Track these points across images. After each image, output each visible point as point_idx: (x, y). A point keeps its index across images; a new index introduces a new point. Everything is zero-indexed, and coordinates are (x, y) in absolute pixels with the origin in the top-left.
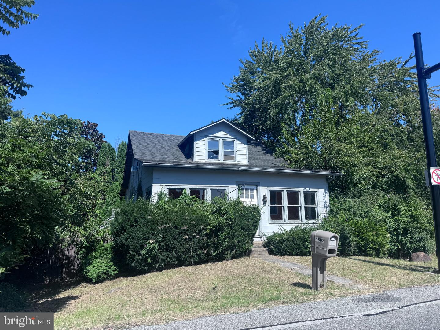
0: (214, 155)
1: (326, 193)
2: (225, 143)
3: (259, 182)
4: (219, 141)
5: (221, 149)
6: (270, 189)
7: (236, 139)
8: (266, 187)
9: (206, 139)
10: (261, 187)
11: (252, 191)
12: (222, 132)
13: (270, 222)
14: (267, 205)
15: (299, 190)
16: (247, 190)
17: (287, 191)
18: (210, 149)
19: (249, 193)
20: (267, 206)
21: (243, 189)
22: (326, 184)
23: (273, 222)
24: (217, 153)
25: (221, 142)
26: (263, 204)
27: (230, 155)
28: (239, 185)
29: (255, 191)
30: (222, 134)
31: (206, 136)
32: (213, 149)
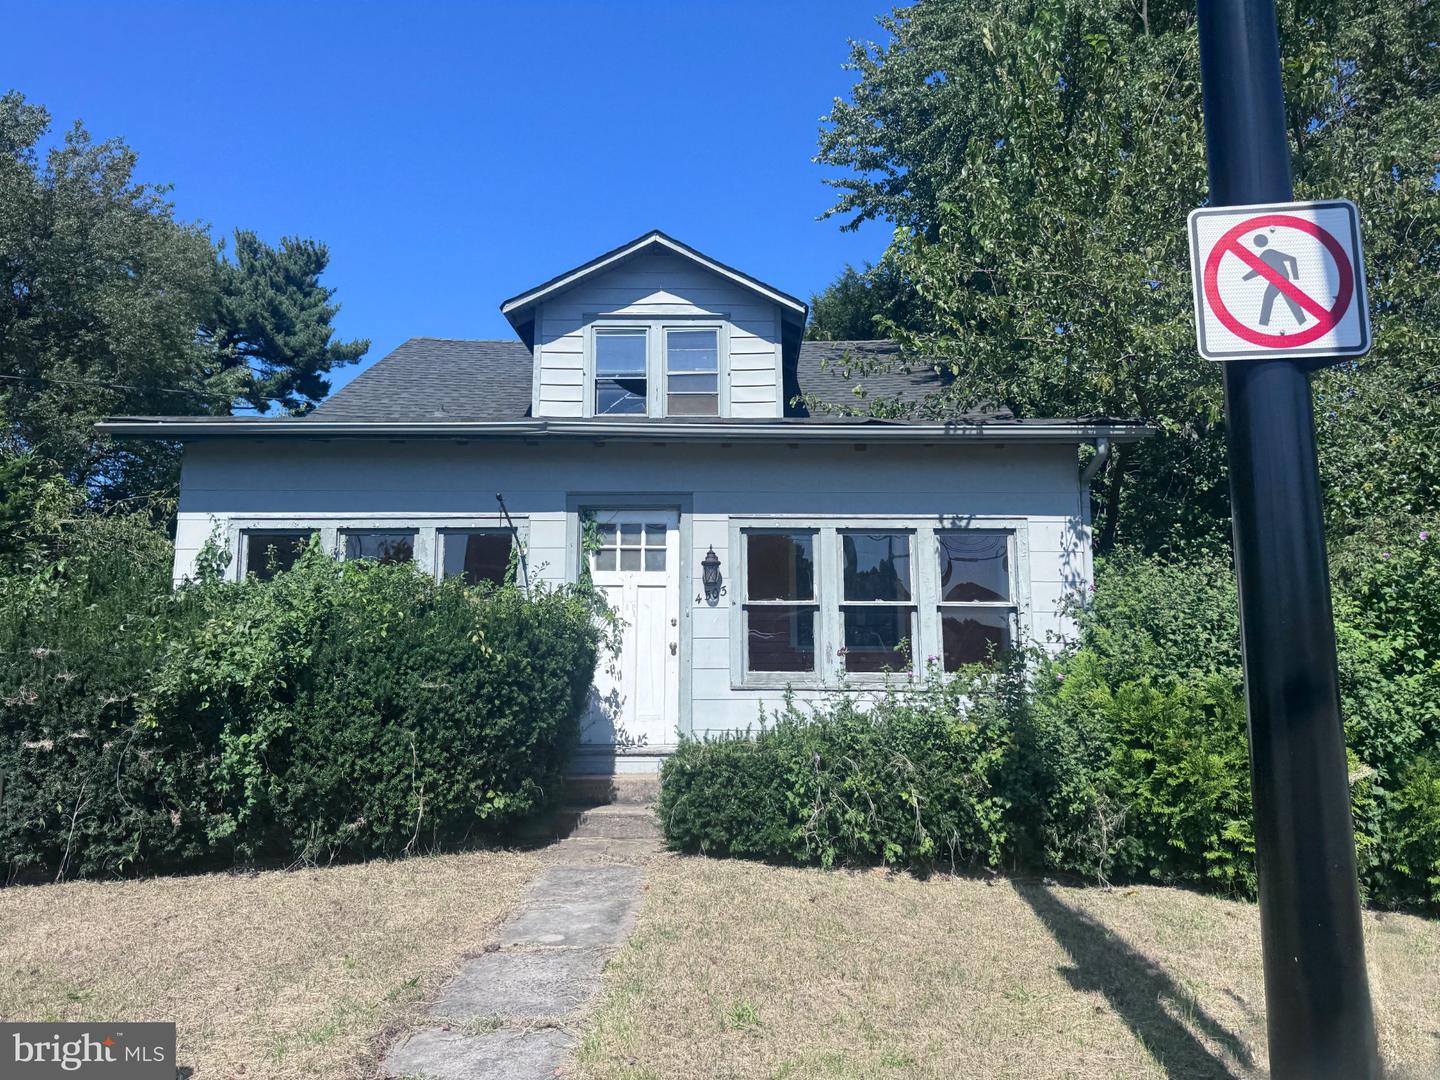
0: (628, 396)
1: (1081, 535)
2: (675, 340)
3: (691, 494)
4: (647, 335)
5: (657, 370)
6: (746, 524)
7: (727, 317)
8: (725, 516)
9: (586, 331)
10: (696, 516)
11: (656, 537)
12: (662, 296)
13: (738, 684)
14: (723, 601)
15: (910, 524)
16: (630, 530)
17: (839, 530)
18: (601, 371)
19: (643, 546)
20: (728, 604)
21: (610, 529)
22: (1075, 488)
23: (758, 679)
24: (638, 387)
25: (656, 338)
26: (703, 596)
27: (696, 389)
28: (585, 514)
29: (672, 537)
30: (662, 301)
31: (588, 318)
32: (621, 371)
